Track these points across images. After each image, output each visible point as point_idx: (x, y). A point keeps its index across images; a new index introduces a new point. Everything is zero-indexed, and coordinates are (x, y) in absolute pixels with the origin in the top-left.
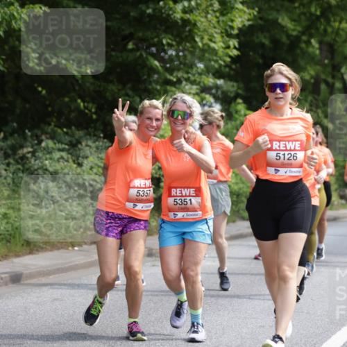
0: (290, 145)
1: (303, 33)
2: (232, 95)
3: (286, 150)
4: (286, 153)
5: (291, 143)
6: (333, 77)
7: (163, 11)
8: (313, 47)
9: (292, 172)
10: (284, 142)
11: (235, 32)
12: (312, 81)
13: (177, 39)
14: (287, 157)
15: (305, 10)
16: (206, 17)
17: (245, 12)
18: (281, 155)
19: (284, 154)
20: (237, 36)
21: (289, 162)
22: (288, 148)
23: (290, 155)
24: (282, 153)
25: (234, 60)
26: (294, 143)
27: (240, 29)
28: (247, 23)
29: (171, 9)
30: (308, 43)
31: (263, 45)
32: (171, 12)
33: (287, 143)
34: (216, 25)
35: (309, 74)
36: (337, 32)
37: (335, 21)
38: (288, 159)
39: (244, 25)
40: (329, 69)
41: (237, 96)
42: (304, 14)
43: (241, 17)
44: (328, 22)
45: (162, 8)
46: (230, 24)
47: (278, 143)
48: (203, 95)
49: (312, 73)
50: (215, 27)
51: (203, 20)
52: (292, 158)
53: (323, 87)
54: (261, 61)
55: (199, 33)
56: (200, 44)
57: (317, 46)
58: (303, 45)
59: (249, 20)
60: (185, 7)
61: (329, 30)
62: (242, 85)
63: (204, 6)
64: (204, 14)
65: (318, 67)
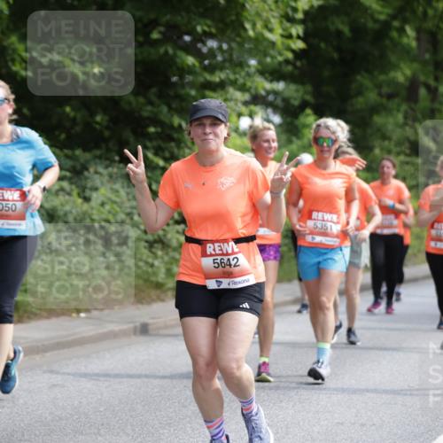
1: (394, 17)
2: (296, 103)
6: (437, 79)
8: (408, 36)
11: (300, 16)
12: (407, 84)
13: (221, 25)
20: (303, 22)
25: (299, 54)
27: (306, 13)
28: (317, 3)
30: (402, 31)
31: (339, 33)
34: (273, 7)
35: (404, 74)
39: (312, 7)
40: (431, 68)
41: (305, 104)
46: (293, 4)
49: (408, 72)
50: (271, 10)
53: (423, 92)
54: (336, 55)
55: (250, 18)
56: (251, 33)
57: (413, 34)
58: (395, 34)
61: (430, 12)
62: (309, 88)
65: (415, 65)
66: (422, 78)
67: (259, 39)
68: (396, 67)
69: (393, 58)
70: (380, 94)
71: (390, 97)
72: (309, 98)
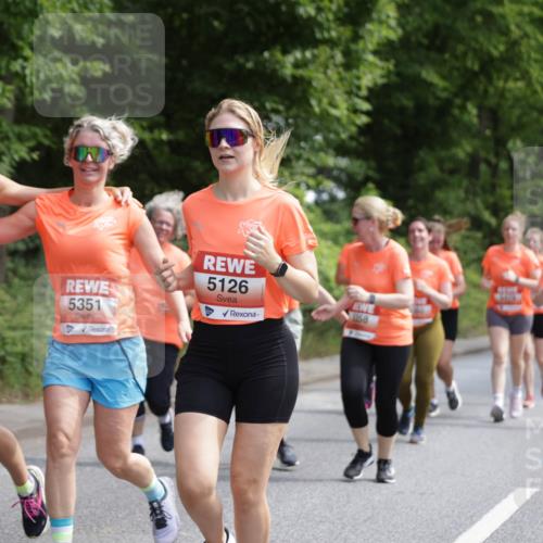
0: (235, 265)
1: (456, 95)
2: (360, 178)
3: (227, 273)
4: (227, 279)
5: (236, 260)
6: (497, 155)
7: (267, 64)
8: (470, 113)
9: (236, 314)
10: (224, 259)
11: (364, 92)
12: (468, 160)
13: (287, 102)
14: (228, 286)
15: (458, 64)
16: (325, 73)
17: (376, 66)
18: (216, 281)
19: (223, 281)
20: (367, 99)
21: (231, 295)
22: (231, 270)
23: (233, 283)
24: (219, 277)
25: (364, 130)
26: (242, 261)
27: (370, 90)
28: (381, 81)
29: (278, 62)
30: (463, 108)
31: (402, 110)
32: (278, 67)
33: (229, 260)
34: (339, 84)
35: (464, 151)
36: (502, 94)
37: (499, 79)
38: (230, 291)
39: (376, 85)
40: (491, 144)
41: (367, 179)
42: (458, 69)
43: (371, 72)
44: (490, 80)
45: (266, 61)
46: (356, 82)
47: (212, 258)
48: (320, 178)
49: (469, 148)
50: (336, 87)
51: (321, 76)
52: (237, 289)
53: (483, 168)
54: (398, 131)
55: (316, 94)
56: (317, 110)
57: (474, 111)
58: (456, 112)
59: (382, 77)
60: (296, 59)
61: (491, 90)
62: (373, 164)
63: (322, 58)
64: (322, 70)
65: (477, 142)
66: (483, 154)
67: (325, 116)
68: (457, 144)
69: (455, 135)
70: (442, 170)
71: (452, 172)
72: (371, 173)
